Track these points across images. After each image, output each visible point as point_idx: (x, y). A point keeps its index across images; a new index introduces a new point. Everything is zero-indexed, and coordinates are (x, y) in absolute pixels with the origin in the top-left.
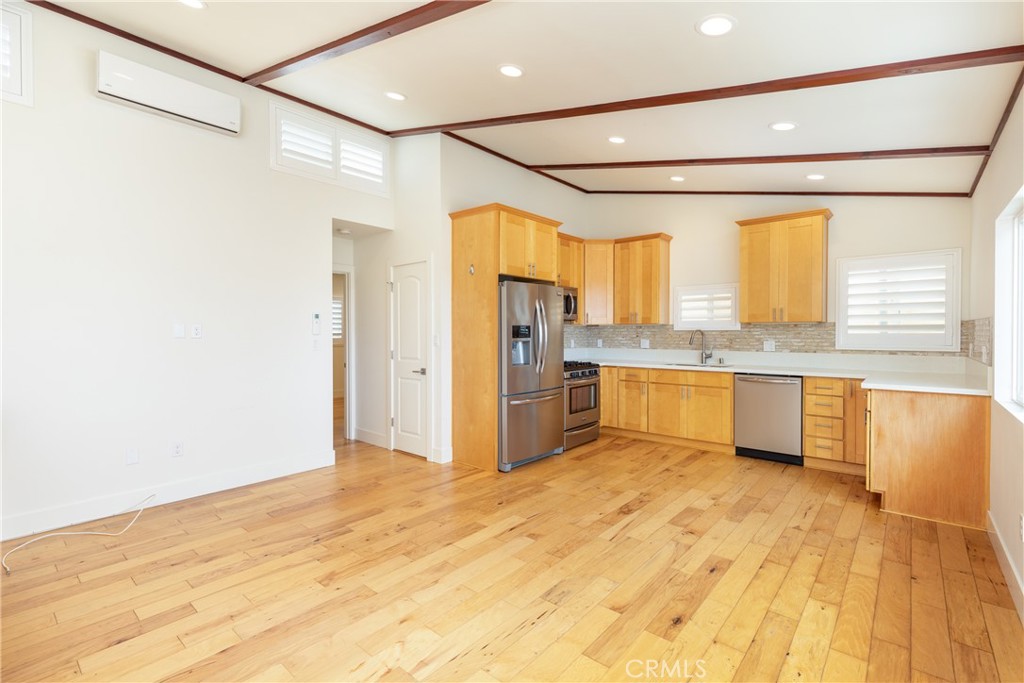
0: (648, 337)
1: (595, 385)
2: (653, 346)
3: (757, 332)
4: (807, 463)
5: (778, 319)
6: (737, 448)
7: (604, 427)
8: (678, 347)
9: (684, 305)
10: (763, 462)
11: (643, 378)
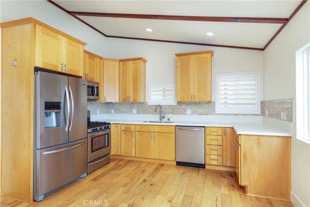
0: (136, 108)
1: (108, 134)
2: (138, 113)
3: (184, 106)
4: (207, 167)
5: (193, 100)
6: (177, 162)
7: (113, 155)
8: (150, 113)
9: (152, 93)
10: (189, 167)
11: (133, 129)
